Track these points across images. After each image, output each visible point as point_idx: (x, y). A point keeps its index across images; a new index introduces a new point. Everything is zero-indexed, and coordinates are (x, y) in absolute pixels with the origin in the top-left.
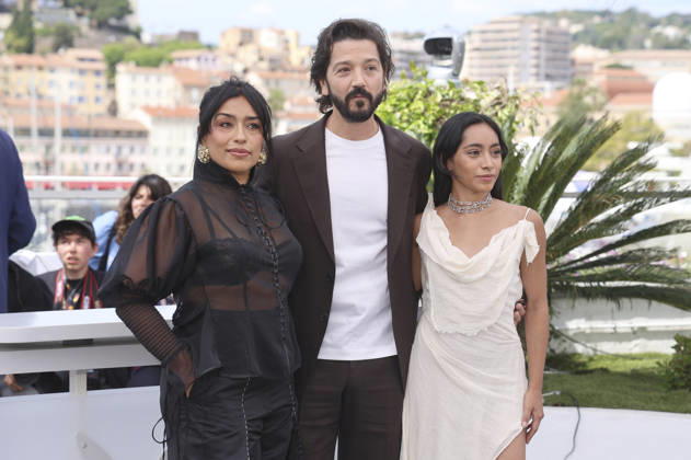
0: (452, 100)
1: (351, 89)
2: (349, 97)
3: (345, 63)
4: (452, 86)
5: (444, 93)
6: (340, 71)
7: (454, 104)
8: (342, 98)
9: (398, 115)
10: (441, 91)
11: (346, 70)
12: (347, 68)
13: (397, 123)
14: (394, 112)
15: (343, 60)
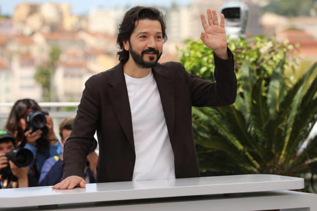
0: (242, 49)
1: (146, 48)
2: (144, 52)
3: (145, 33)
4: (242, 39)
5: (237, 44)
6: (141, 37)
7: (244, 52)
8: (140, 53)
9: (205, 59)
10: (234, 43)
11: (144, 37)
12: (145, 36)
13: (206, 64)
14: (202, 57)
15: (144, 31)
